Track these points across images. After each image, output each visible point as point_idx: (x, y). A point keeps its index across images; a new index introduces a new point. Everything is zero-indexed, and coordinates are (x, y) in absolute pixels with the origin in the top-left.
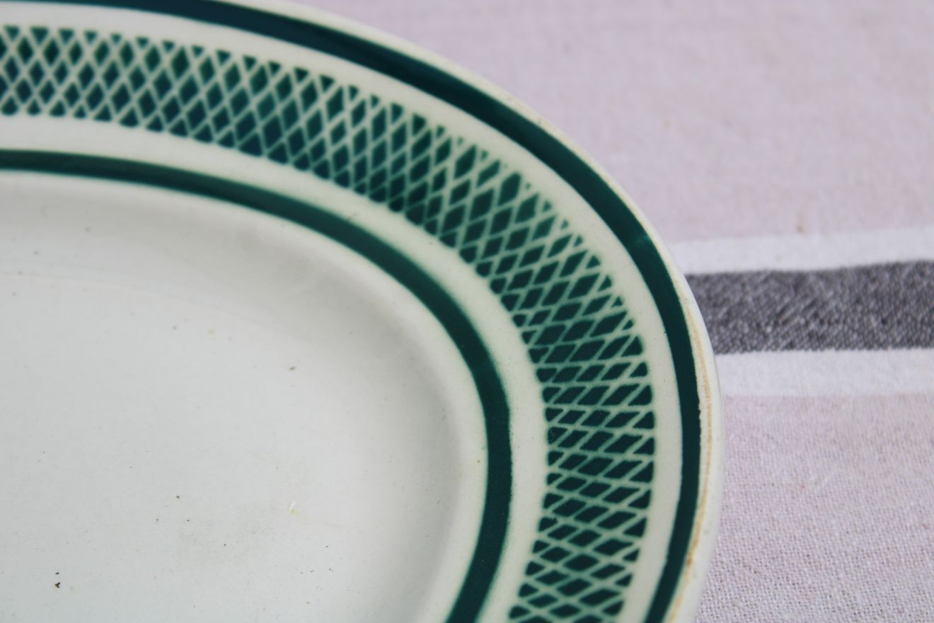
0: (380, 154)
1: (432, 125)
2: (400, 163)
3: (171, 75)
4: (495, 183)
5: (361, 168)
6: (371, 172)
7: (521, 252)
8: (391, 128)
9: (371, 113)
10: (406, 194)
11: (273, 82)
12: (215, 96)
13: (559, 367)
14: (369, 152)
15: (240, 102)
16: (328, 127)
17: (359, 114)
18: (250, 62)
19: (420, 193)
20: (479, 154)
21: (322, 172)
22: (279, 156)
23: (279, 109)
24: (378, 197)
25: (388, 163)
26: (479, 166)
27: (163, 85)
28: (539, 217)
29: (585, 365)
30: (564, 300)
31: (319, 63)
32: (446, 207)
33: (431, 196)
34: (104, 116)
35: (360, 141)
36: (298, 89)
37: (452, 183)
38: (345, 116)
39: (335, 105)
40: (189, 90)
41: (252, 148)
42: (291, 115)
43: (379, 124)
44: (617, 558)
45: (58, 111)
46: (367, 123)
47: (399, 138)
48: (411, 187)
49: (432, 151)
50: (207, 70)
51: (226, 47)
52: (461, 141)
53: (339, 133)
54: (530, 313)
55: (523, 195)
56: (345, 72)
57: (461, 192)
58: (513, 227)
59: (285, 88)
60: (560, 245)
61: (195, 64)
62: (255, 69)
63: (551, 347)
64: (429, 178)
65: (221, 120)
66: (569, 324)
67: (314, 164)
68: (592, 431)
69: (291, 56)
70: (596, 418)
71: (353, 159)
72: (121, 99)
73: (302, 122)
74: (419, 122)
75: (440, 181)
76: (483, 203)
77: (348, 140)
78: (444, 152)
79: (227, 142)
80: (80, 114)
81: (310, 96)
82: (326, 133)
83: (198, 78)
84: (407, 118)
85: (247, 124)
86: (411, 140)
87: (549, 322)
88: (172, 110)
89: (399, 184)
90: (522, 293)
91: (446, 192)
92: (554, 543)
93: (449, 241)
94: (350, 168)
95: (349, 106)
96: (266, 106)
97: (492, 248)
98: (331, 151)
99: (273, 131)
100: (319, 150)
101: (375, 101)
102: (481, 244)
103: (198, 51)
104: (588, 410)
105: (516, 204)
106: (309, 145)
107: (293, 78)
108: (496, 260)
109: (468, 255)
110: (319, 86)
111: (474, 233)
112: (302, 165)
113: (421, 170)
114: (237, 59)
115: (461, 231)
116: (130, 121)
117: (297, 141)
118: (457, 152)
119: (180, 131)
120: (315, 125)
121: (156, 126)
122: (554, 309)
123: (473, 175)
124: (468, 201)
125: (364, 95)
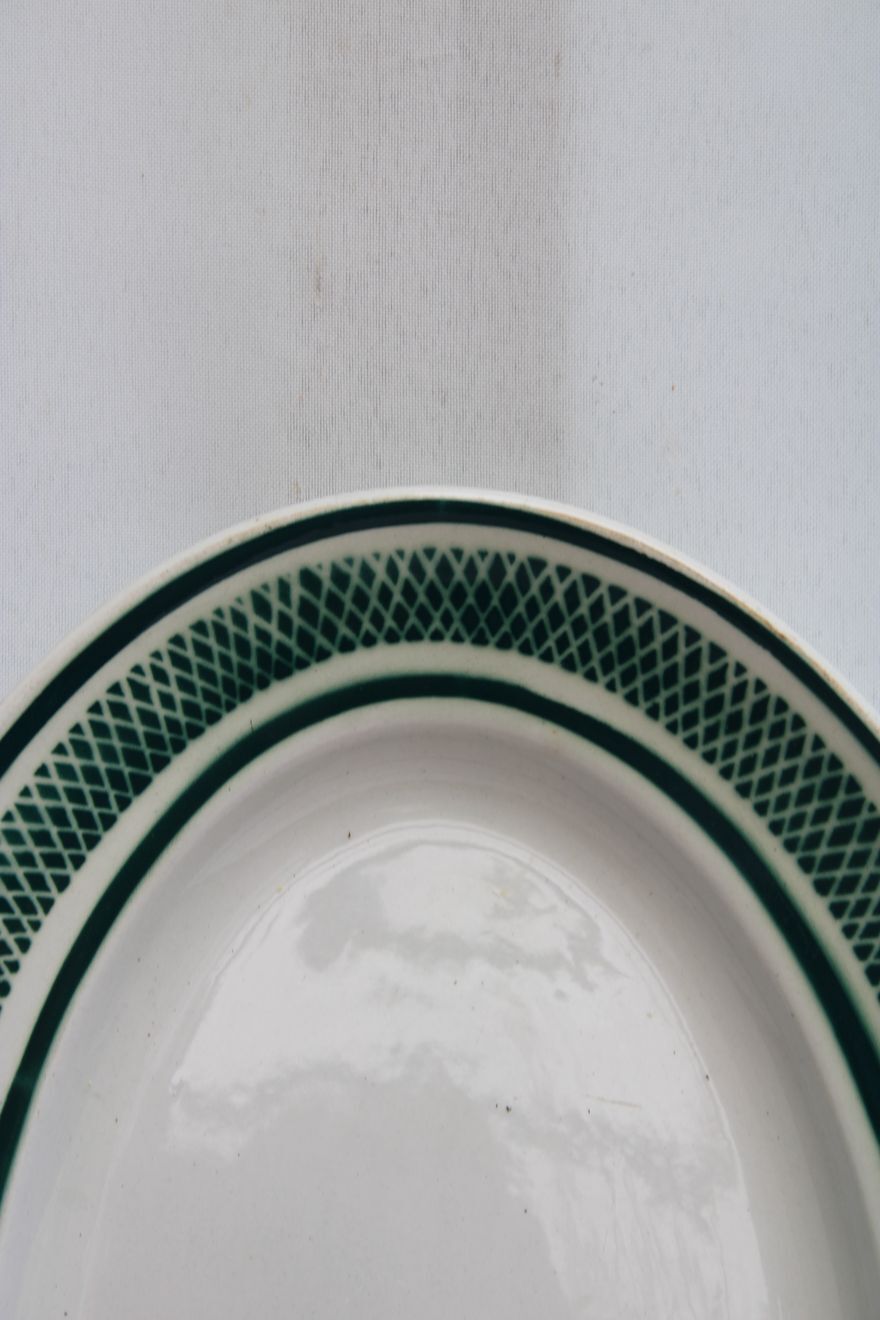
0: (207, 674)
1: (208, 616)
2: (225, 661)
3: (36, 827)
4: (297, 591)
5: (209, 696)
6: (219, 690)
7: (374, 602)
8: (190, 653)
9: (166, 664)
10: (256, 670)
11: (89, 736)
12: (75, 795)
13: (506, 628)
14: (199, 683)
15: (92, 775)
16: (157, 707)
17: (160, 675)
18: (60, 749)
19: (264, 658)
20: (262, 592)
21: (195, 732)
22: (161, 764)
23: (117, 743)
24: (246, 695)
25: (219, 671)
26: (273, 597)
27: (42, 838)
28: (354, 573)
29: (521, 608)
30: (446, 593)
31: (95, 688)
32: (291, 643)
33: (272, 650)
34: (48, 905)
35: (186, 686)
36: (107, 718)
37: (272, 628)
38: (155, 688)
39: (141, 692)
40: (58, 816)
41: (141, 784)
42: (127, 735)
43: (179, 661)
44: (732, 680)
45: (24, 945)
46: (173, 672)
47: (203, 650)
48: (253, 663)
49: (232, 629)
50: (48, 792)
51: (36, 765)
52: (239, 600)
53: (167, 701)
54: (437, 624)
55: (325, 575)
56: (117, 669)
57: (285, 624)
58: (347, 598)
59: (100, 729)
60: (392, 569)
61: (38, 801)
62: (69, 748)
63: (482, 624)
64: (255, 643)
65: (101, 800)
66: (470, 600)
67: (185, 736)
68: (589, 636)
69: (75, 710)
70: (579, 626)
71: (199, 700)
72: (37, 882)
73: (140, 728)
74: (200, 627)
75: (263, 635)
76: (307, 610)
77: (179, 696)
78: (239, 619)
79: (124, 804)
80: (36, 926)
81: (119, 710)
82: (162, 712)
83: (52, 803)
84: (189, 636)
85: (116, 779)
86: (211, 641)
87: (457, 615)
88: (69, 840)
89: (245, 672)
90: (413, 620)
91: (277, 635)
92: (678, 716)
93: (323, 656)
94: (205, 706)
95: (148, 679)
96: (108, 753)
97: (354, 623)
98: (179, 715)
99: (133, 758)
100: (173, 725)
101: (157, 655)
102: (343, 630)
103: (26, 792)
104: (566, 628)
105: (327, 584)
106: (164, 731)
107: (96, 717)
108: (367, 625)
109: (347, 647)
110: (114, 698)
111: (329, 631)
112: (179, 747)
113: (243, 646)
114: (51, 760)
115: (321, 640)
116: (63, 883)
117: (154, 741)
118: (248, 609)
119: (93, 842)
120: (148, 718)
121: (79, 861)
122: (447, 604)
123: (277, 605)
124: (298, 622)
125: (146, 662)
